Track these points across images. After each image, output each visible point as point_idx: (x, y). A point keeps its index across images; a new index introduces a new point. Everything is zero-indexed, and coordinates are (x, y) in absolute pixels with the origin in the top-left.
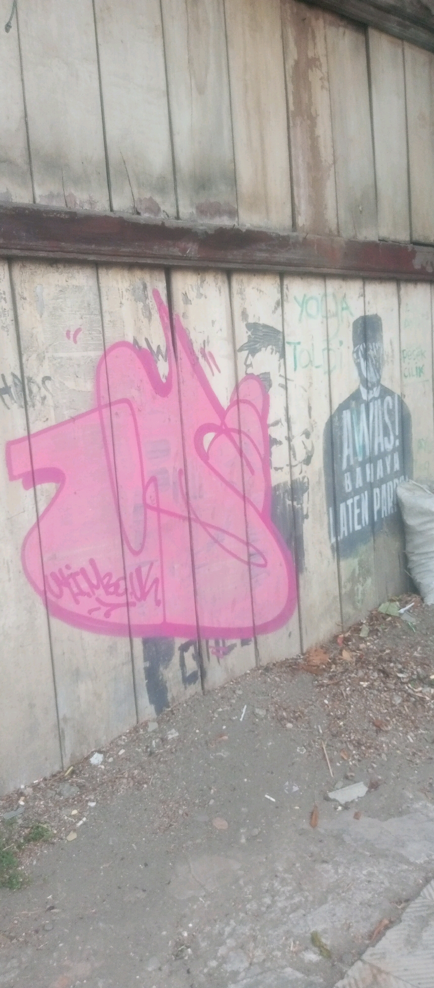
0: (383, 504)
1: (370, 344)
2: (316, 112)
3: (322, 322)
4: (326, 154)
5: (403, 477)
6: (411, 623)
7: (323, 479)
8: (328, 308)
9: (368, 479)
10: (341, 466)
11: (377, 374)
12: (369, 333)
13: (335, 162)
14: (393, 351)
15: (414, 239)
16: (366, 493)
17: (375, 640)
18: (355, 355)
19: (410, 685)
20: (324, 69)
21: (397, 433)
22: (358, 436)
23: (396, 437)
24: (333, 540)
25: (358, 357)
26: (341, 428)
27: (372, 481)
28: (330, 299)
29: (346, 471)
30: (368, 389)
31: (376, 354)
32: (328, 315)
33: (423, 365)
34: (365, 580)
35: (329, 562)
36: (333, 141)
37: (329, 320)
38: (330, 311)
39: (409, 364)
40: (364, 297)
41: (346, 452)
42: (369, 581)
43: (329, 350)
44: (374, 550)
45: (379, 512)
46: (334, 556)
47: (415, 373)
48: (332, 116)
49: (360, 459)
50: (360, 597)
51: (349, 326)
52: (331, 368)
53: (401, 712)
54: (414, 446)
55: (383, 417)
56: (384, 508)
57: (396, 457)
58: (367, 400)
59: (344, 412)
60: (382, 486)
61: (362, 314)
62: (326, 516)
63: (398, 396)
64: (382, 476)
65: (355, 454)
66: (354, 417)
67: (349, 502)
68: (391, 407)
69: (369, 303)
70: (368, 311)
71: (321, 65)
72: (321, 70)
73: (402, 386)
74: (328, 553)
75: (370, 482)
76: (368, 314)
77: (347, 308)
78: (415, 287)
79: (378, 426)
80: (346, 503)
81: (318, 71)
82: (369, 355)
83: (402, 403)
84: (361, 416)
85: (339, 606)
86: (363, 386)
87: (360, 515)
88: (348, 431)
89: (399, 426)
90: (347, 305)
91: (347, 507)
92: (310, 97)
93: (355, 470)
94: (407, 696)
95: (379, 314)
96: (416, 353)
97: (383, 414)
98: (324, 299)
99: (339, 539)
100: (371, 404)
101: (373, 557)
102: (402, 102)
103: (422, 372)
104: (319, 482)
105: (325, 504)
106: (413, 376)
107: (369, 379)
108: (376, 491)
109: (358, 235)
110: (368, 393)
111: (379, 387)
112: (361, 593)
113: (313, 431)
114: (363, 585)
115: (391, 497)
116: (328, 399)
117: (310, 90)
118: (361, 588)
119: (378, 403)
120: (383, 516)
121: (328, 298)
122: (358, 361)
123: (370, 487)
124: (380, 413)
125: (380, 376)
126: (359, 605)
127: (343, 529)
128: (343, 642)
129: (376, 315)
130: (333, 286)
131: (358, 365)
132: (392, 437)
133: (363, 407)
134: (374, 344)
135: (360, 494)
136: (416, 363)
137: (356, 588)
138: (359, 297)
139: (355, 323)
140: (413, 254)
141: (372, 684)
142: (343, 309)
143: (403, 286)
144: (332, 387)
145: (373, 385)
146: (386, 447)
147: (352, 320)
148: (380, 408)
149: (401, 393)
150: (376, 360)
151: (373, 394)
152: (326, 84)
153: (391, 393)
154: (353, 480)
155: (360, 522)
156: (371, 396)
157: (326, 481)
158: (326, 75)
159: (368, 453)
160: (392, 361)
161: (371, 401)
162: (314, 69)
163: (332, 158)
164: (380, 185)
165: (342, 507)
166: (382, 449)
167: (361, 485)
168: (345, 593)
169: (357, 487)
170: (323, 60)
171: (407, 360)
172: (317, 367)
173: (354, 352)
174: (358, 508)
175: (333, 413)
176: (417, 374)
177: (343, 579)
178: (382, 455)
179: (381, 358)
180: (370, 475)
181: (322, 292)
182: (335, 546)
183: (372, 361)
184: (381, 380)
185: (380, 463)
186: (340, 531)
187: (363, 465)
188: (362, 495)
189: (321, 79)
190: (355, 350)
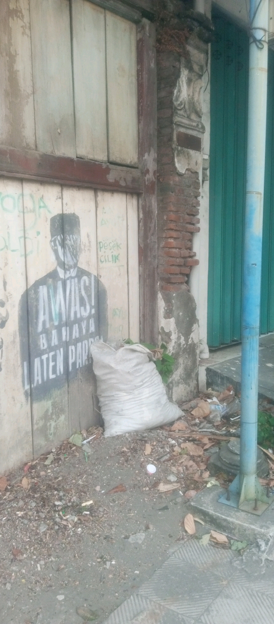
0: (78, 358)
1: (67, 236)
2: (16, 51)
3: (19, 216)
4: (25, 84)
5: (98, 337)
6: (87, 453)
7: (18, 339)
8: (25, 206)
9: (64, 338)
10: (37, 328)
11: (74, 259)
12: (67, 227)
13: (34, 93)
14: (90, 242)
15: (111, 160)
16: (62, 350)
17: (55, 467)
18: (53, 244)
19: (61, 513)
20: (26, 19)
21: (93, 304)
22: (55, 305)
23: (91, 307)
24: (27, 387)
25: (55, 245)
26: (37, 300)
27: (68, 340)
28: (27, 198)
29: (42, 333)
30: (65, 270)
31: (73, 243)
32: (25, 211)
33: (119, 254)
34: (58, 417)
35: (22, 405)
36: (33, 75)
37: (26, 215)
38: (26, 207)
39: (105, 252)
40: (62, 199)
41: (41, 318)
42: (62, 418)
43: (25, 238)
44: (68, 393)
45: (74, 364)
46: (27, 400)
47: (111, 259)
48: (32, 57)
49: (56, 323)
50: (52, 431)
51: (46, 221)
52: (27, 253)
53: (41, 540)
54: (109, 314)
55: (80, 292)
56: (79, 361)
57: (92, 322)
58: (64, 278)
59: (41, 287)
60: (78, 344)
61: (61, 213)
62: (20, 369)
63: (95, 276)
64: (78, 336)
65: (51, 319)
66: (51, 291)
67: (44, 357)
68: (87, 284)
69: (66, 204)
70: (66, 210)
71: (23, 16)
72: (23, 20)
73: (98, 268)
74: (22, 398)
75: (66, 341)
76: (65, 212)
77: (45, 207)
78: (112, 196)
79: (75, 298)
80: (41, 358)
81: (19, 21)
82: (67, 244)
83: (97, 282)
84: (58, 291)
85: (31, 439)
86: (61, 267)
87: (54, 367)
88: (44, 302)
89: (95, 299)
90: (45, 204)
91: (42, 361)
92: (10, 40)
93: (51, 332)
94: (53, 525)
95: (77, 214)
96: (111, 245)
97: (80, 289)
98: (21, 197)
99: (32, 386)
100: (68, 282)
101: (66, 399)
102: (102, 55)
103: (118, 259)
104: (14, 342)
105: (19, 359)
106: (109, 261)
107: (66, 262)
108: (71, 348)
109: (56, 151)
110: (65, 273)
111: (76, 269)
112: (54, 428)
113: (8, 301)
114: (55, 421)
115: (85, 353)
116: (25, 277)
117: (10, 34)
118: (53, 424)
119: (75, 281)
120: (78, 367)
121: (25, 197)
122: (56, 248)
123: (66, 345)
124: (77, 288)
125: (77, 261)
126: (51, 437)
127: (38, 379)
128: (28, 469)
129: (74, 214)
130: (30, 189)
131: (56, 252)
132: (88, 307)
133: (60, 284)
134: (71, 236)
135: (55, 350)
136: (112, 252)
137: (48, 424)
138: (57, 199)
139: (53, 220)
140: (107, 170)
141: (26, 514)
142: (40, 207)
143: (100, 194)
144: (28, 266)
145: (70, 267)
146: (82, 314)
147: (50, 216)
148: (77, 284)
149: (98, 275)
150: (73, 248)
151: (70, 274)
152: (27, 31)
153: (88, 274)
154: (49, 340)
155: (54, 372)
156: (68, 275)
157: (21, 341)
158: (28, 25)
159: (64, 318)
160: (88, 249)
161: (68, 279)
162: (15, 18)
163: (31, 89)
164: (78, 115)
165: (37, 362)
166: (78, 316)
167: (57, 343)
168: (37, 429)
169: (53, 345)
170: (25, 12)
171: (103, 250)
172: (13, 251)
173: (51, 241)
174: (53, 362)
175: (29, 287)
176: (113, 260)
177: (35, 418)
178: (78, 321)
179: (78, 247)
180: (66, 335)
181: (20, 192)
182: (29, 392)
183: (69, 249)
184: (78, 263)
185: (76, 327)
186: (34, 380)
187: (59, 329)
188: (58, 351)
189: (22, 27)
190: (53, 239)
